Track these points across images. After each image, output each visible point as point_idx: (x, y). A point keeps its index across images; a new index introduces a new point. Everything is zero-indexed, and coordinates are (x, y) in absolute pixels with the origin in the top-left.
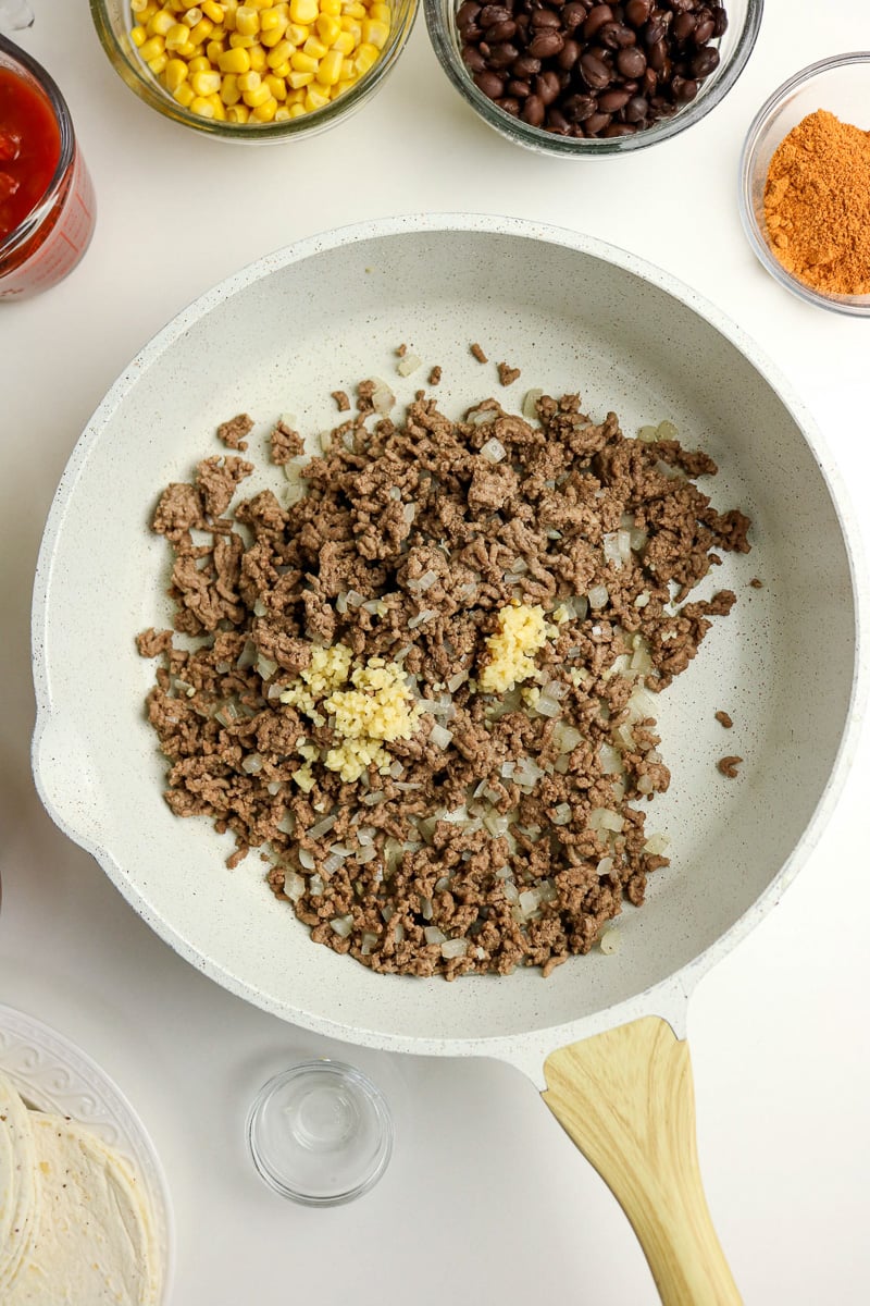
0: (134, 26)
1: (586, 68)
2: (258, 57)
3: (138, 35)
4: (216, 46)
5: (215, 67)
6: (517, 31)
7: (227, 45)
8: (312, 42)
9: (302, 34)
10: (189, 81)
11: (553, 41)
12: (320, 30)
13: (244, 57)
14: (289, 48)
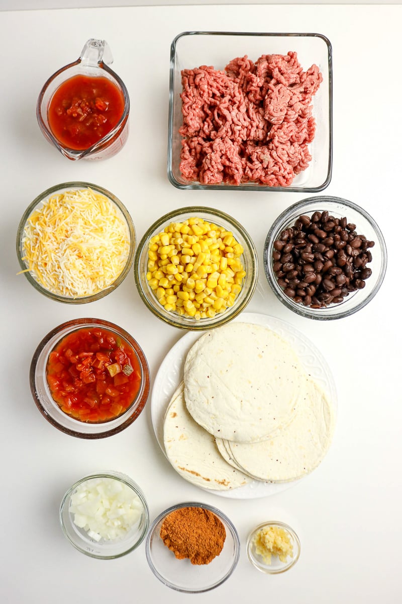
0: (148, 271)
1: (325, 284)
2: (192, 296)
3: (149, 276)
4: (177, 288)
5: (175, 294)
6: (298, 273)
7: (181, 289)
8: (213, 295)
9: (210, 291)
10: (166, 298)
11: (313, 277)
12: (217, 291)
13: (187, 295)
14: (204, 296)
